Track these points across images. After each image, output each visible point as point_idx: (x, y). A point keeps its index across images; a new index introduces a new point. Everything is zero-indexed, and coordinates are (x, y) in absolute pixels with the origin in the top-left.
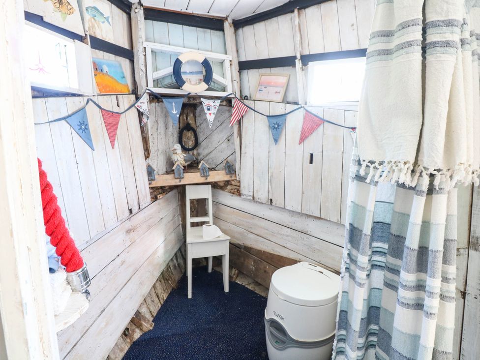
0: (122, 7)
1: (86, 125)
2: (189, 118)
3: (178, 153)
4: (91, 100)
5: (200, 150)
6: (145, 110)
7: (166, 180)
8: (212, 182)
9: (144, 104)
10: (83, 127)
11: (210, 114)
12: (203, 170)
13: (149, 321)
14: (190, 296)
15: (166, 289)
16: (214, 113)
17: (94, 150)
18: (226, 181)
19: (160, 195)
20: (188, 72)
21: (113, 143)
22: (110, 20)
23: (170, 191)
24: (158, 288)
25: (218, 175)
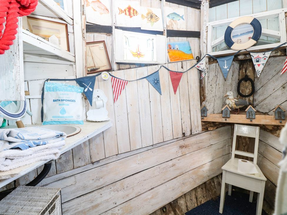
0: (194, 6)
1: (158, 80)
2: (247, 71)
3: (230, 98)
4: (163, 66)
5: (256, 97)
6: (203, 68)
7: (215, 117)
8: (260, 125)
9: (203, 64)
10: (156, 82)
11: (259, 65)
12: (249, 113)
13: (182, 211)
14: (221, 211)
15: (206, 196)
16: (263, 64)
17: (161, 95)
18: (275, 126)
19: (211, 128)
20: (239, 34)
21: (175, 91)
22: (184, 17)
23: (221, 127)
24: (199, 193)
25: (266, 119)
